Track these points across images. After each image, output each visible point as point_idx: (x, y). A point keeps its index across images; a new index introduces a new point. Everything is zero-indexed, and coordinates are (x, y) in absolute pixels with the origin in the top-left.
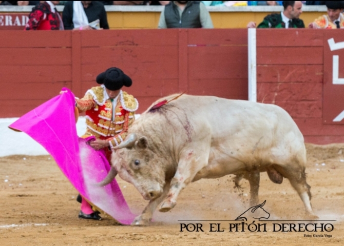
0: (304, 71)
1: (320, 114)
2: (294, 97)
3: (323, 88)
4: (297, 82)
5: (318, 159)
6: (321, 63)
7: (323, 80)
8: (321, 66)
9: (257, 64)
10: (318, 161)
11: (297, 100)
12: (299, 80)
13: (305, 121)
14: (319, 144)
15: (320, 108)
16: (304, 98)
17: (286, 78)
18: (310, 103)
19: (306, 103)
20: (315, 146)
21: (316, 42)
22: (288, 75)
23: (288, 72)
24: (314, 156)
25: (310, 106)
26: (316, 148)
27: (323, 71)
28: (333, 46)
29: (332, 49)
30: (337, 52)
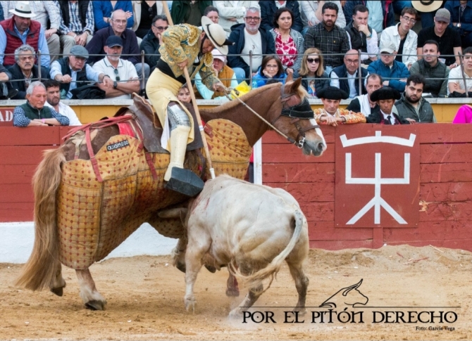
0: (314, 169)
1: (332, 216)
2: (303, 198)
3: (335, 188)
4: (307, 182)
5: (330, 266)
6: (333, 161)
7: (335, 179)
8: (332, 165)
9: (263, 163)
10: (331, 269)
11: (307, 202)
12: (309, 180)
13: (316, 224)
14: (331, 249)
15: (332, 211)
16: (314, 200)
17: (295, 177)
18: (321, 204)
19: (316, 204)
20: (327, 251)
22: (297, 174)
23: (297, 171)
24: (325, 263)
25: (321, 208)
26: (328, 254)
27: (334, 170)
28: (346, 142)
29: (344, 146)
30: (349, 149)
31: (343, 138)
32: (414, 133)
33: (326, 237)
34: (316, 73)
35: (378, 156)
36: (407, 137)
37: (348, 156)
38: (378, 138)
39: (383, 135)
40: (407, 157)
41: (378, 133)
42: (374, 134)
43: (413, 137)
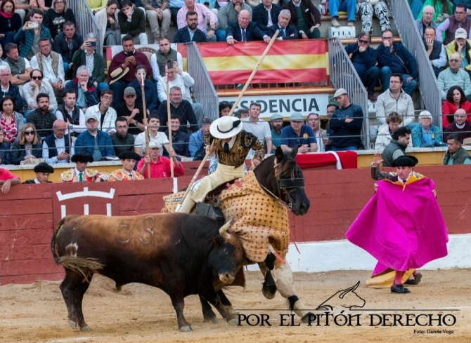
0: (37, 219)
2: (30, 242)
4: (32, 229)
6: (51, 212)
7: (53, 226)
8: (51, 215)
11: (33, 244)
12: (34, 227)
14: (53, 280)
16: (38, 242)
17: (23, 226)
18: (43, 246)
19: (40, 246)
20: (49, 282)
21: (46, 194)
22: (24, 223)
23: (24, 221)
25: (44, 248)
26: (51, 284)
27: (53, 219)
28: (61, 197)
29: (60, 200)
30: (64, 202)
31: (59, 194)
32: (113, 188)
33: (49, 270)
34: (32, 142)
35: (86, 207)
36: (108, 191)
37: (63, 208)
38: (86, 192)
39: (89, 190)
40: (109, 206)
41: (86, 189)
42: (82, 190)
43: (112, 191)
